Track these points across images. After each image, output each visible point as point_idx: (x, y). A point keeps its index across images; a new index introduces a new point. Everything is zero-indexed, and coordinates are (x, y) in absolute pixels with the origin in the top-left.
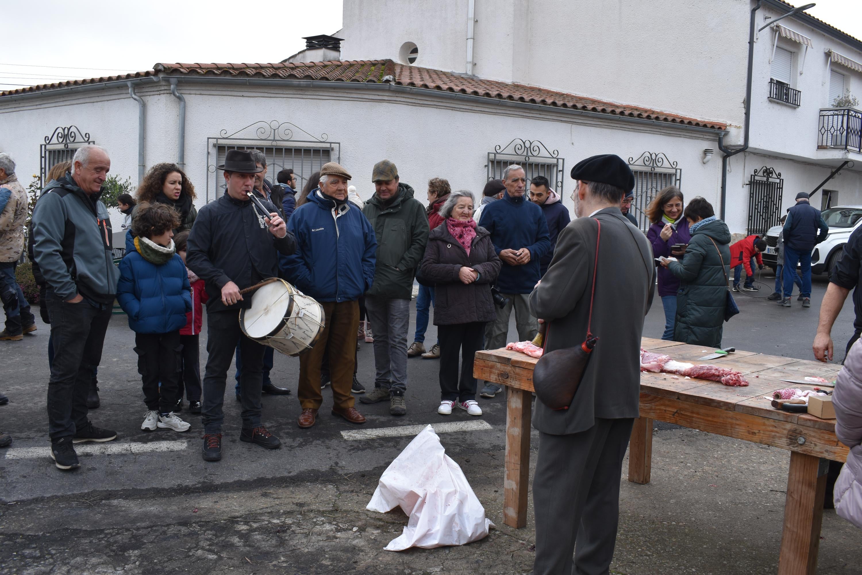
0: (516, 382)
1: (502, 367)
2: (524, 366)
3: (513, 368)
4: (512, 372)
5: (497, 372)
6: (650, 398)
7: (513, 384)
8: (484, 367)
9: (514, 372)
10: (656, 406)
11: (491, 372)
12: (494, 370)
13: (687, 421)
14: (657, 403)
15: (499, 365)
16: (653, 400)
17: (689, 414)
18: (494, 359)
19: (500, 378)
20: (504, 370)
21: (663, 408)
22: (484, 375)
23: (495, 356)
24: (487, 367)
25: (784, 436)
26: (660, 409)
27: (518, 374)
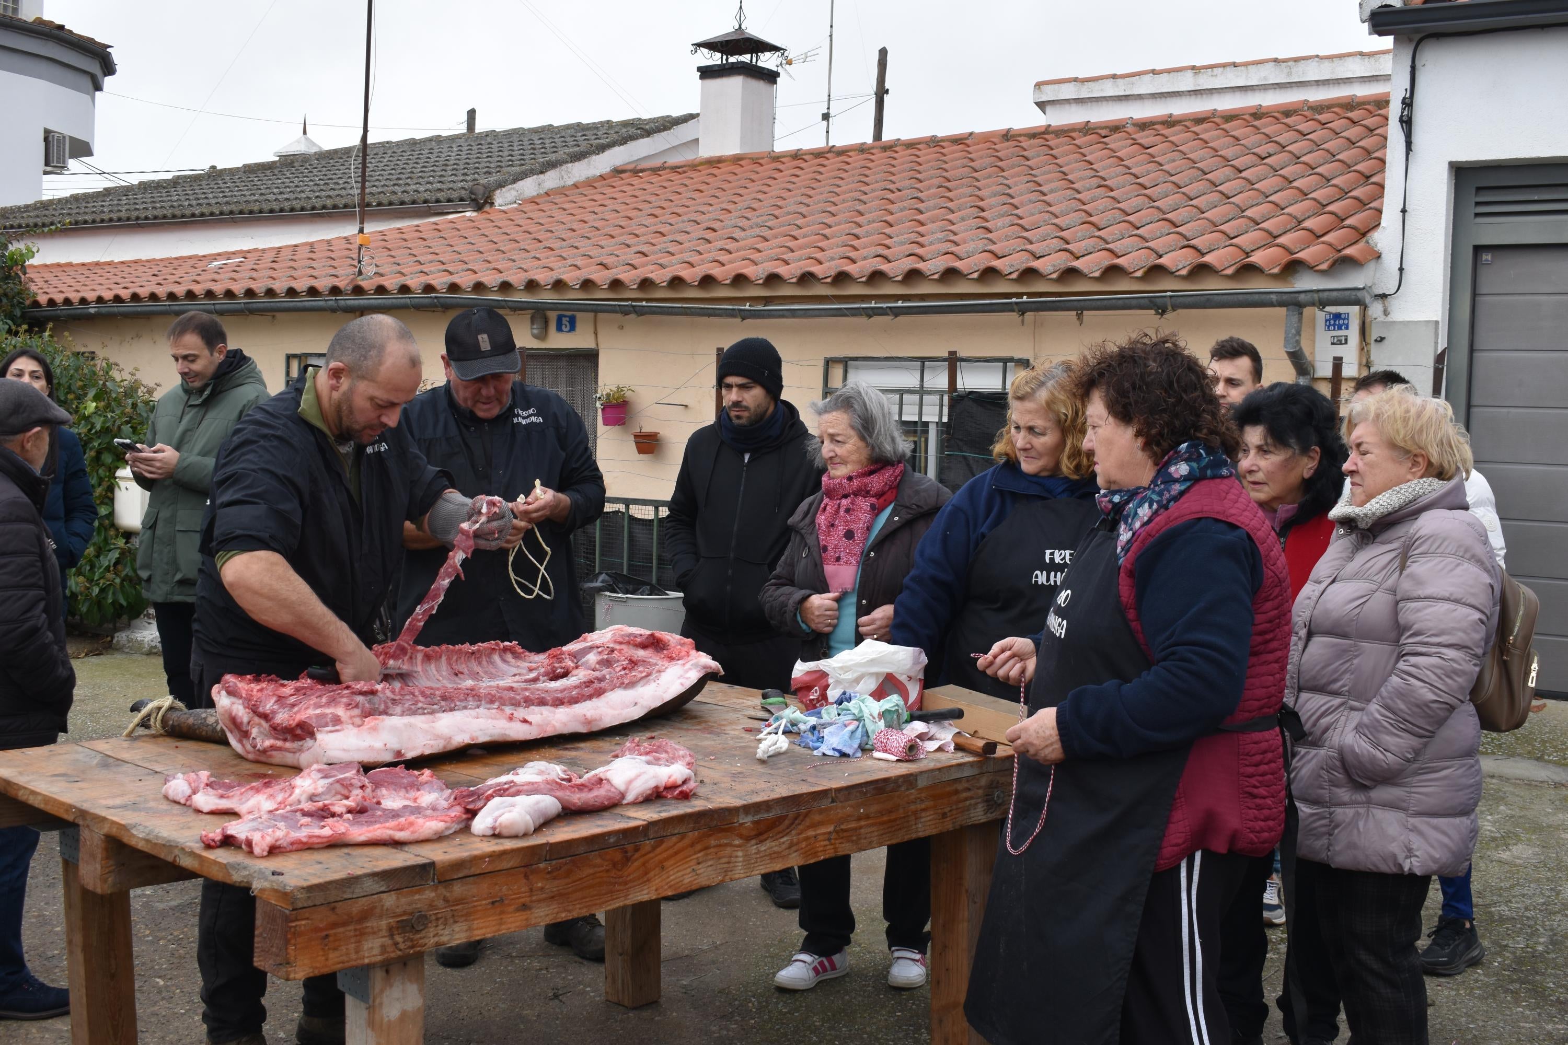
0: (457, 927)
1: (403, 900)
2: (484, 867)
3: (442, 890)
4: (440, 903)
5: (384, 923)
6: (787, 822)
7: (444, 939)
8: (334, 925)
9: (446, 900)
10: (799, 834)
11: (361, 935)
12: (371, 924)
13: (852, 841)
14: (801, 827)
15: (389, 900)
16: (793, 823)
17: (853, 825)
18: (371, 886)
19: (399, 939)
20: (409, 909)
21: (811, 833)
22: (333, 955)
23: (374, 875)
24: (344, 924)
25: (979, 800)
26: (807, 838)
27: (459, 901)
